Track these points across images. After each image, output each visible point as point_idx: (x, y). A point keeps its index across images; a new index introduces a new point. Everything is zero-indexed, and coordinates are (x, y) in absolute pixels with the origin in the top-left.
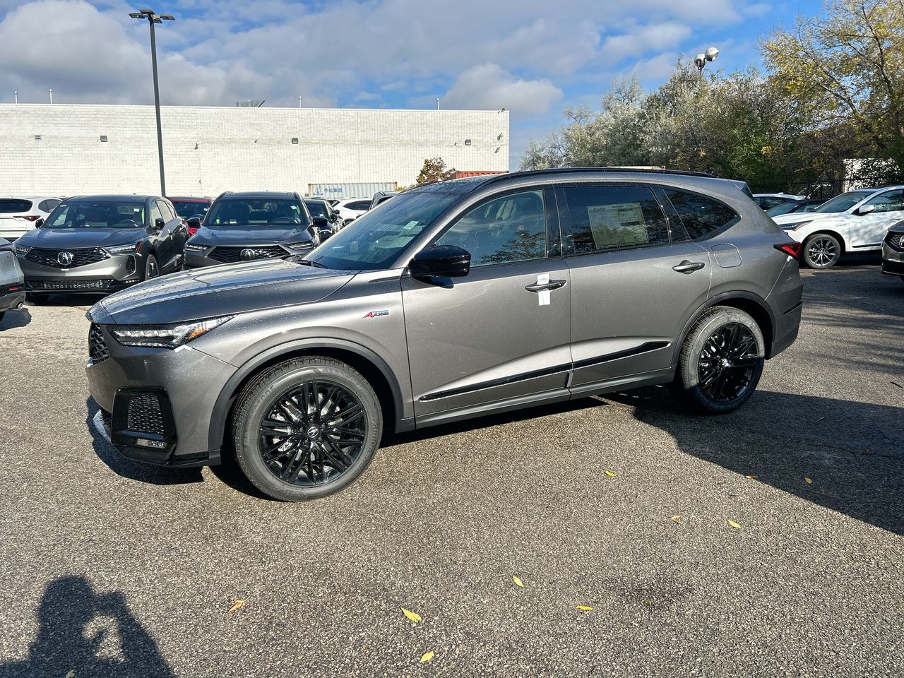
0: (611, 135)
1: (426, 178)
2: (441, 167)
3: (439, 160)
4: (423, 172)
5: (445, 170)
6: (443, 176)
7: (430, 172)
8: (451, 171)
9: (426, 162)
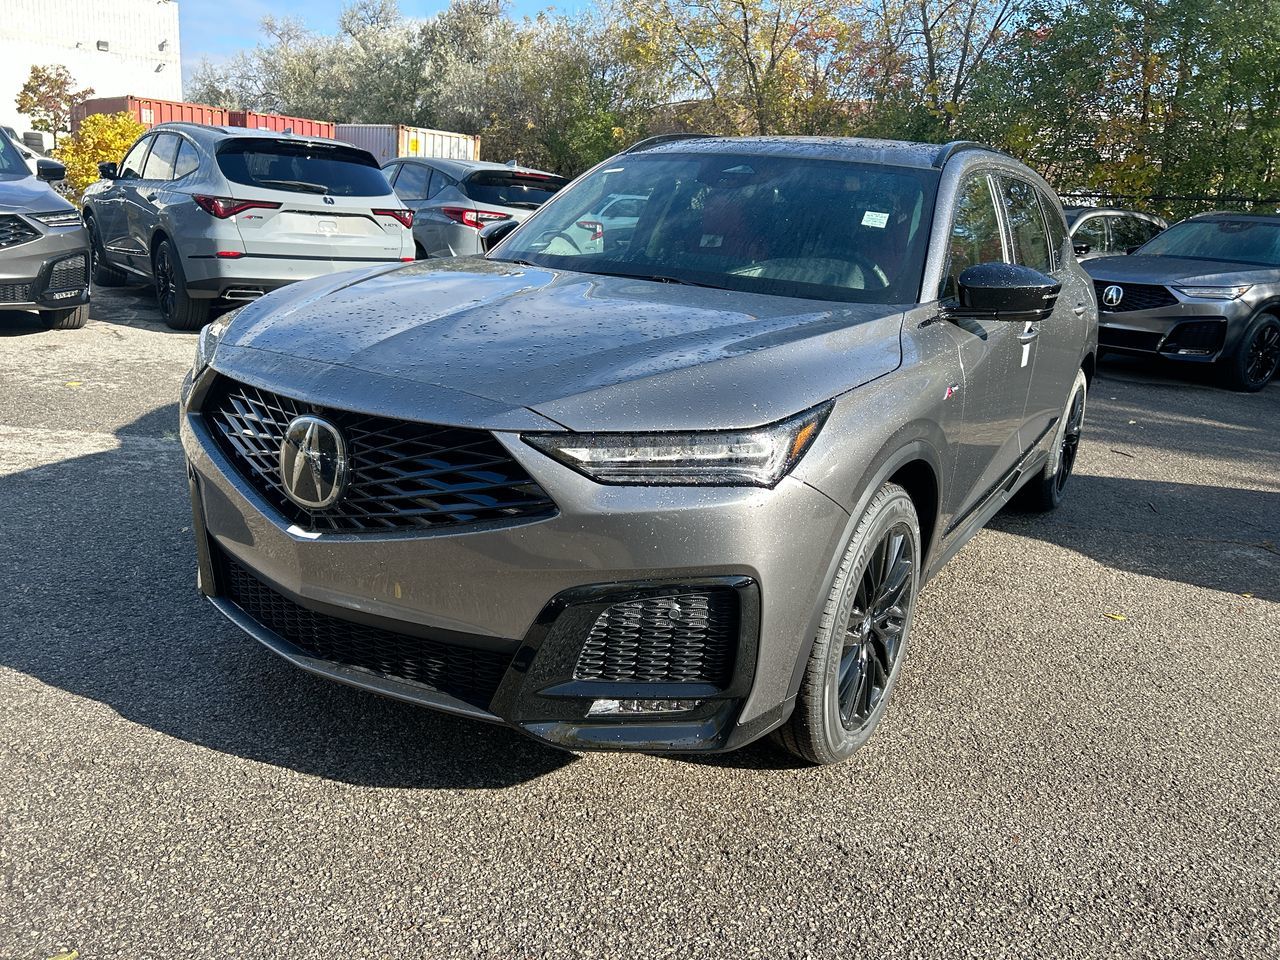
0: (360, 75)
1: (36, 99)
2: (64, 83)
3: (61, 71)
4: (27, 87)
5: (72, 91)
6: (70, 99)
7: (43, 89)
8: (86, 92)
9: (35, 70)
